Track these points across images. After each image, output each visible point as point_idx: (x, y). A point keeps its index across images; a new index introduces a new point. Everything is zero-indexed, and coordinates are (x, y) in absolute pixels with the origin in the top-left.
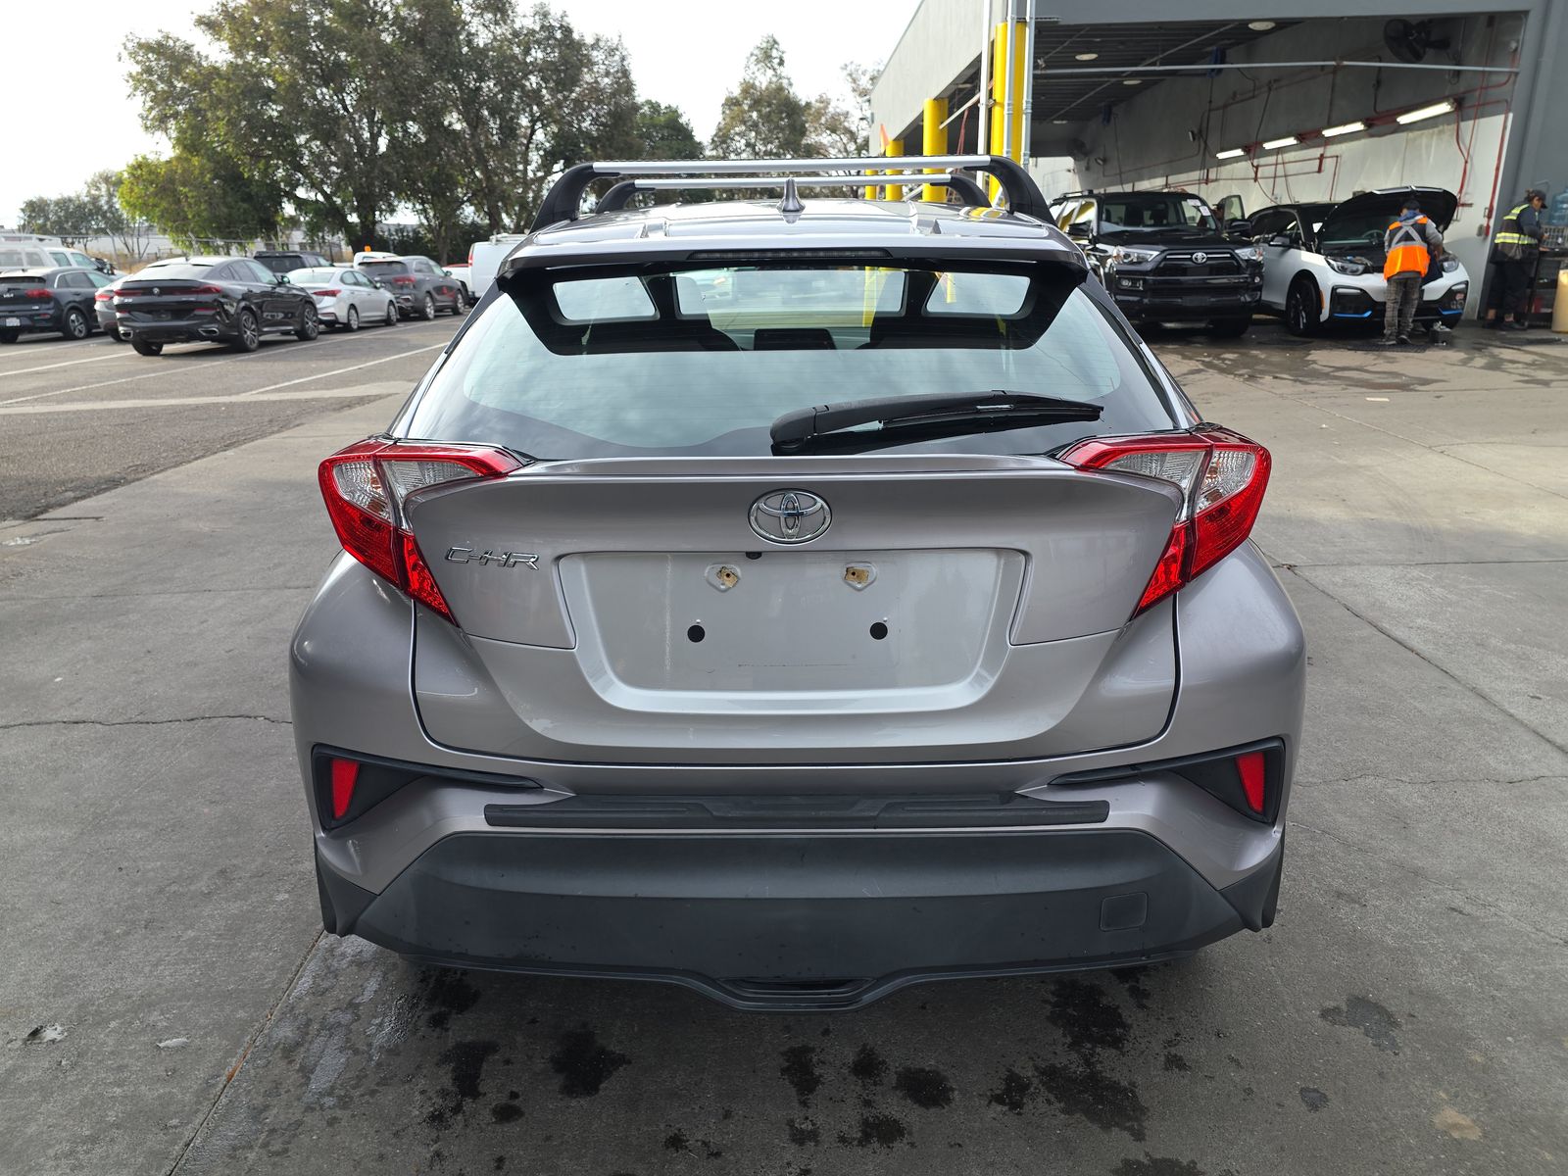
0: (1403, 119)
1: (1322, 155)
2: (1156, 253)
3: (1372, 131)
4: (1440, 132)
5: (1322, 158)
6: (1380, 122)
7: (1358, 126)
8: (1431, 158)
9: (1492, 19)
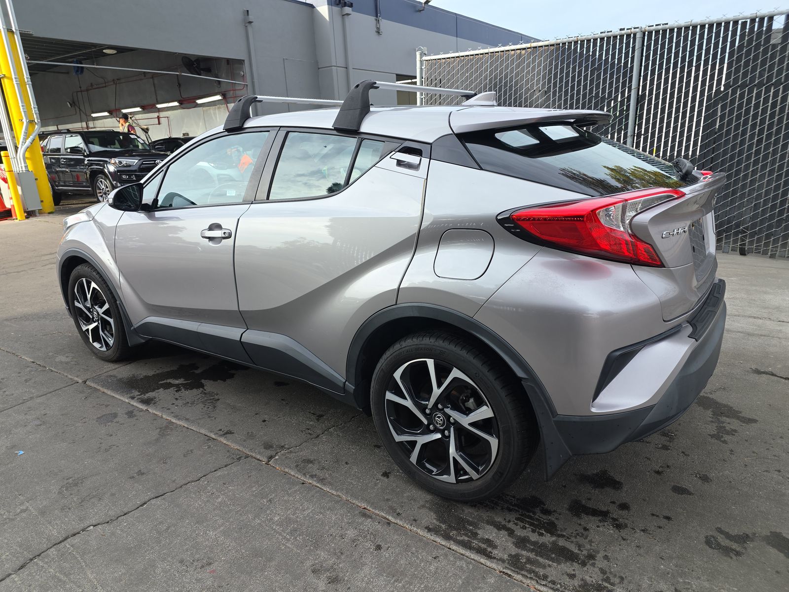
0: (199, 101)
1: (158, 116)
2: (137, 161)
3: (182, 106)
4: (219, 108)
5: (158, 118)
6: (187, 102)
7: (176, 104)
8: (218, 119)
9: (228, 61)
